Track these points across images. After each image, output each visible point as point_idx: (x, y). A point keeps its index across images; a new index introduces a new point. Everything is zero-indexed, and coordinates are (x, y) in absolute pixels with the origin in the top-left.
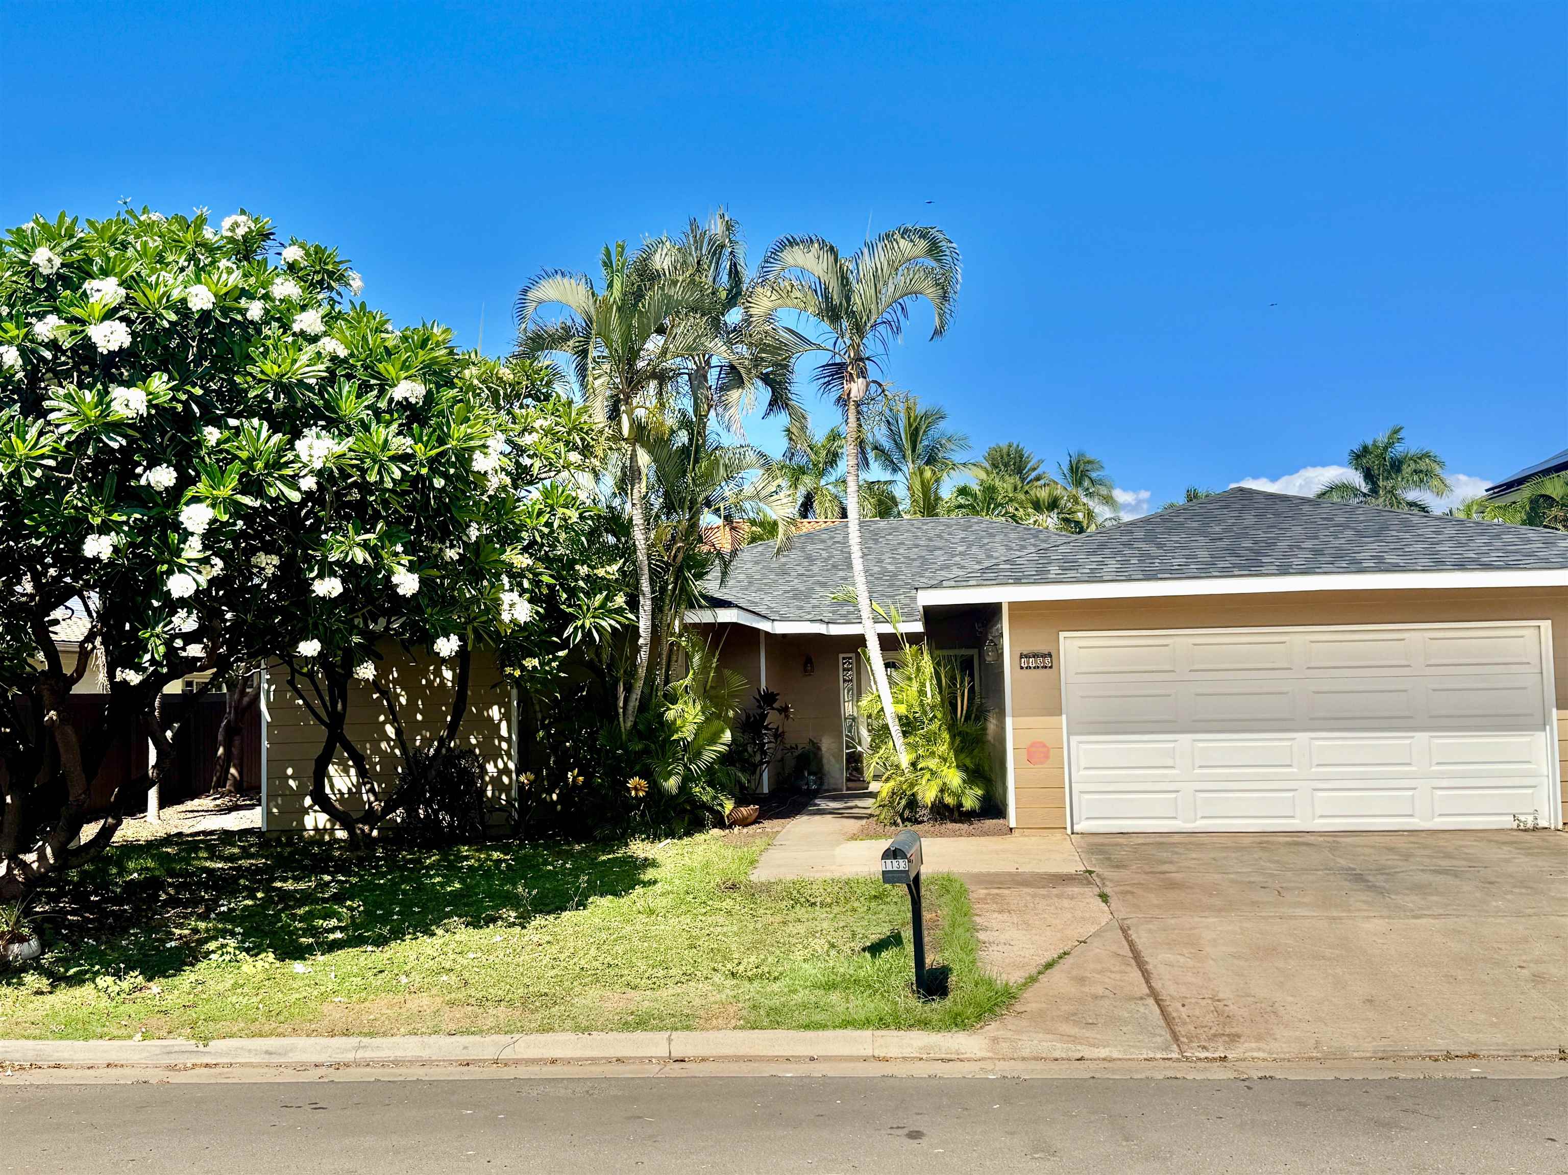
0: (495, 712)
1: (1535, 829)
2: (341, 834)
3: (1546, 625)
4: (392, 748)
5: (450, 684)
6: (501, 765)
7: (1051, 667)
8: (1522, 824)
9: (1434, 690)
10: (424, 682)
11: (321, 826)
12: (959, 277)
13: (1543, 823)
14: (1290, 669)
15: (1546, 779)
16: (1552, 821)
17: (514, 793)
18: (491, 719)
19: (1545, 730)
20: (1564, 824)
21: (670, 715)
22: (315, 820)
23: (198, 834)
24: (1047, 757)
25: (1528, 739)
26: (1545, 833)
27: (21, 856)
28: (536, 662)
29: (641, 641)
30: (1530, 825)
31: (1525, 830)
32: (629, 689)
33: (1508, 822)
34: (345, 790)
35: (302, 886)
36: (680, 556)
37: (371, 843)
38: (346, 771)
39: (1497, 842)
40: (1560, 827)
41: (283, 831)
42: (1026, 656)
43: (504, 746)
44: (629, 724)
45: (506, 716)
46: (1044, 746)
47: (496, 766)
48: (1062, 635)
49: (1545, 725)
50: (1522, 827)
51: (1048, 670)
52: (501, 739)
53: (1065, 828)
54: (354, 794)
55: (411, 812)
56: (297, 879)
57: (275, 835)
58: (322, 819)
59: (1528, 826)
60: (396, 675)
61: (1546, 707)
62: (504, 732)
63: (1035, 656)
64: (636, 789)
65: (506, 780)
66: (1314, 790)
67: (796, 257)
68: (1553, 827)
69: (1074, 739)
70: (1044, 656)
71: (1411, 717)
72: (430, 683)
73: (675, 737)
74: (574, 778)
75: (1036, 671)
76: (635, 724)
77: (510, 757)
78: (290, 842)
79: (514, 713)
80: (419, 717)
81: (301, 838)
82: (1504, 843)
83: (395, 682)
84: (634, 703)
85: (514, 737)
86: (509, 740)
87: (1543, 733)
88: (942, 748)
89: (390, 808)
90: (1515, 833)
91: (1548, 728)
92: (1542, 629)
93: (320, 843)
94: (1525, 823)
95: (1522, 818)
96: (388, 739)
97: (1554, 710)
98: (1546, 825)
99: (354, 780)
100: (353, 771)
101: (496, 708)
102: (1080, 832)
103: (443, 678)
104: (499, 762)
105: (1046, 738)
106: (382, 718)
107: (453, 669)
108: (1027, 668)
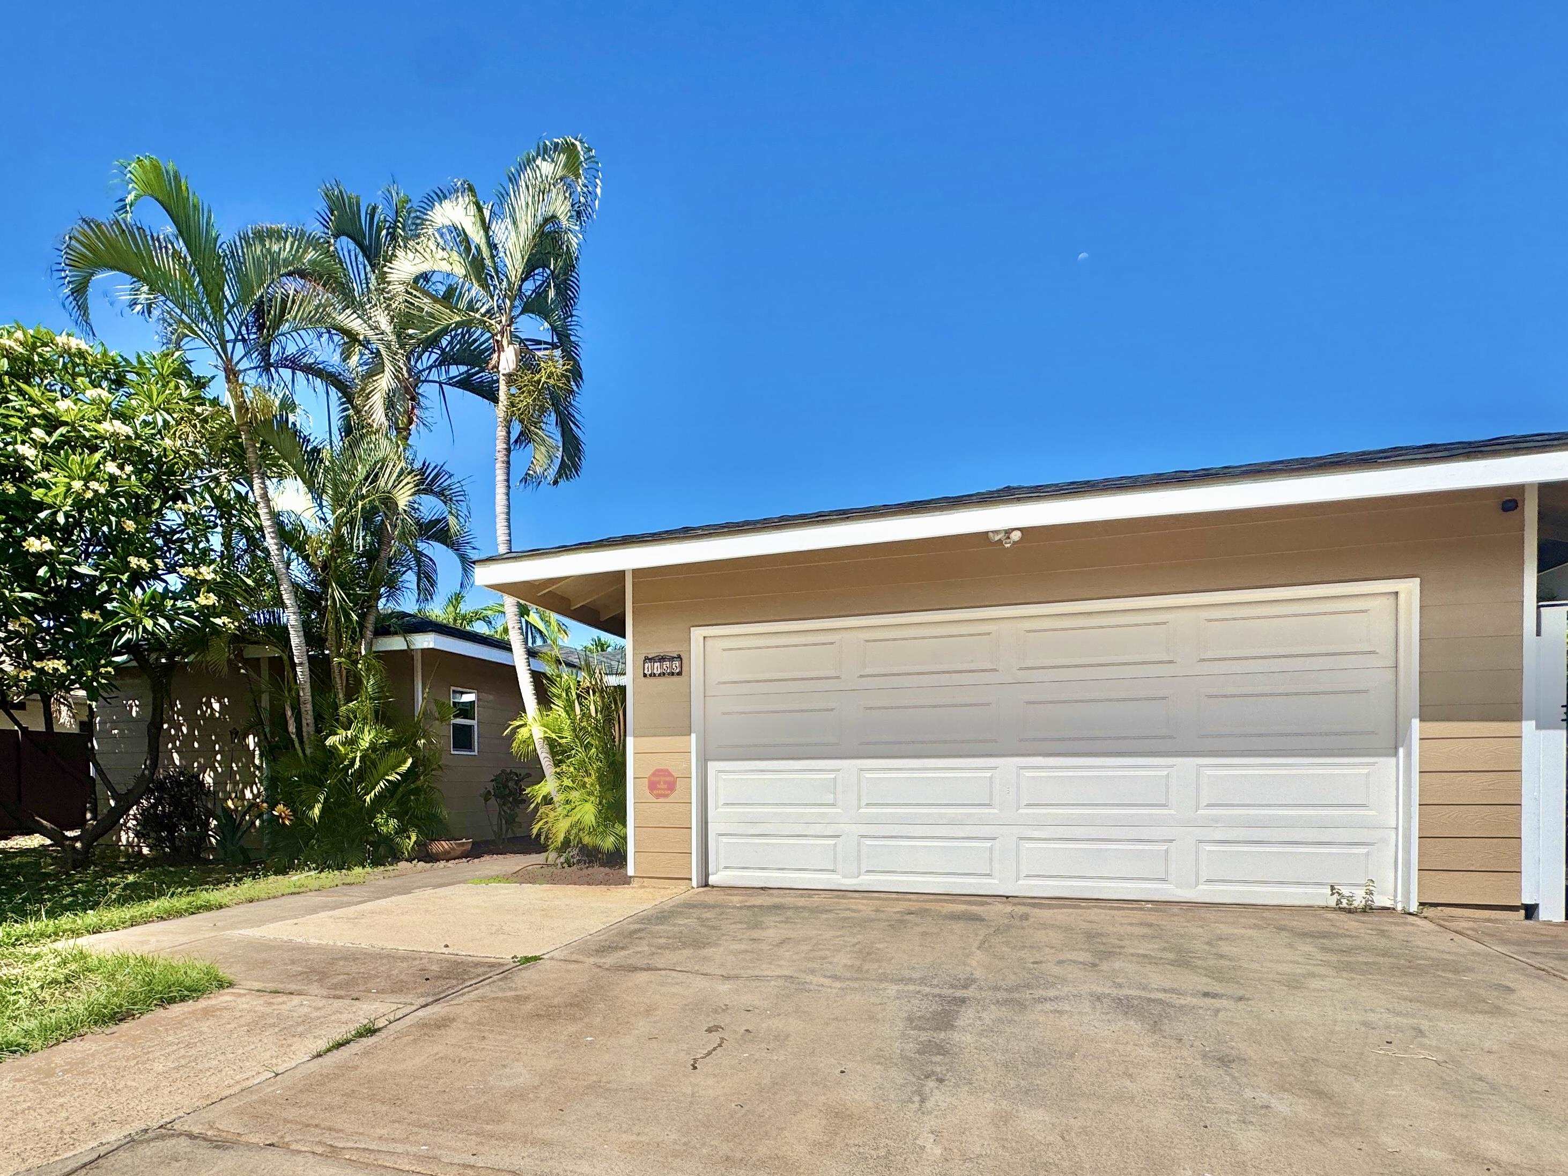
0: (251, 741)
1: (1368, 909)
3: (1409, 588)
5: (217, 715)
7: (679, 674)
8: (1344, 901)
9: (1210, 697)
10: (199, 712)
12: (599, 191)
13: (1381, 900)
14: (995, 670)
15: (1393, 834)
16: (1399, 898)
18: (247, 747)
19: (1396, 754)
20: (1421, 904)
21: (332, 741)
24: (672, 787)
25: (1362, 771)
26: (1386, 918)
30: (1359, 902)
31: (1350, 911)
33: (1320, 896)
39: (1292, 931)
40: (1414, 908)
42: (653, 659)
46: (670, 775)
47: (252, 791)
48: (695, 632)
49: (1396, 748)
50: (1344, 903)
51: (675, 679)
52: (255, 765)
53: (690, 879)
59: (1356, 904)
60: (179, 706)
61: (1401, 717)
62: (257, 760)
63: (662, 659)
64: (281, 817)
66: (1021, 839)
68: (1399, 907)
69: (713, 766)
70: (672, 659)
71: (1171, 737)
72: (203, 714)
75: (662, 679)
79: (264, 742)
80: (196, 745)
82: (1304, 935)
83: (179, 713)
84: (306, 728)
85: (264, 764)
86: (260, 768)
87: (1393, 760)
90: (1330, 915)
91: (1401, 751)
92: (1402, 597)
94: (1350, 899)
95: (1345, 891)
97: (1416, 722)
98: (1388, 903)
101: (251, 737)
102: (718, 884)
103: (212, 709)
104: (254, 787)
105: (672, 764)
106: (170, 746)
107: (219, 701)
108: (653, 675)
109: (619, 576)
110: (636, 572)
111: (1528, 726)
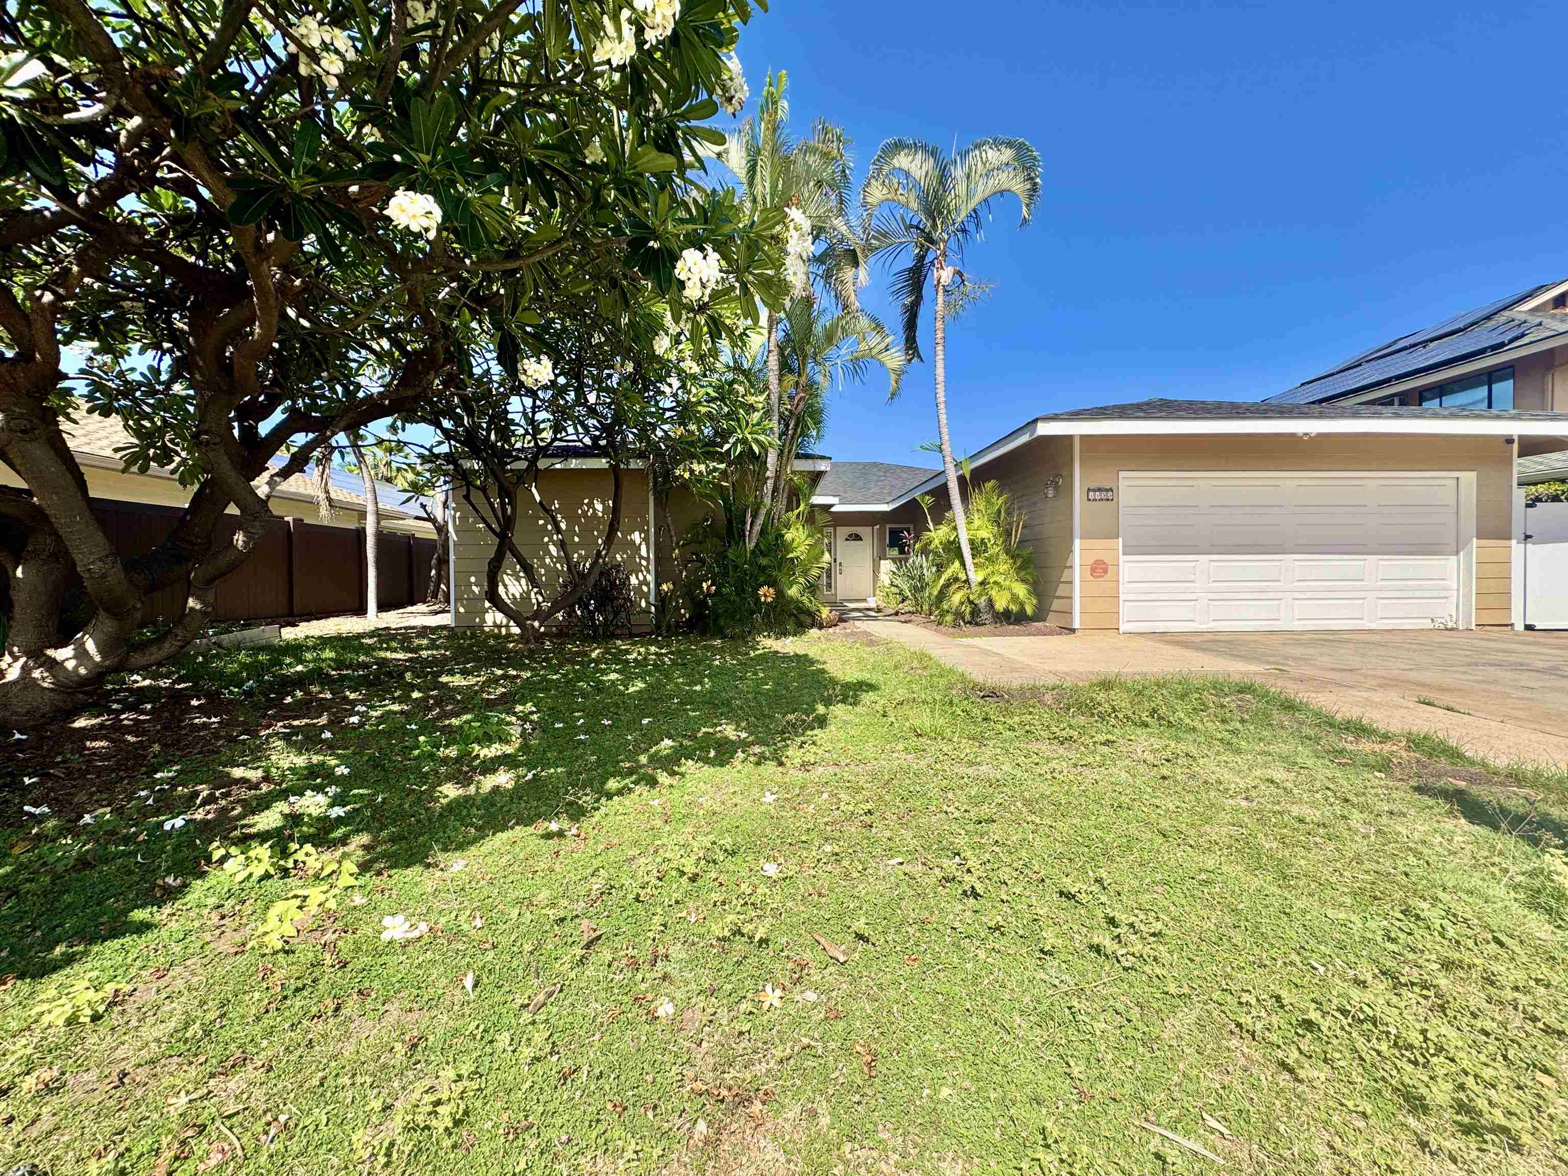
0: (636, 537)
2: (516, 630)
3: (1466, 476)
4: (555, 564)
5: (600, 514)
6: (641, 577)
7: (1112, 500)
8: (1437, 625)
10: (579, 511)
11: (498, 622)
14: (1282, 506)
15: (1456, 592)
16: (1460, 623)
17: (652, 599)
18: (633, 542)
19: (1467, 554)
20: (1476, 625)
21: (788, 537)
22: (493, 617)
23: (401, 628)
24: (1105, 571)
25: (1443, 562)
27: (50, 652)
28: (702, 467)
29: (768, 474)
32: (755, 516)
33: (1427, 624)
34: (518, 596)
35: (472, 680)
36: (802, 404)
37: (540, 638)
38: (518, 579)
40: (1473, 627)
41: (468, 627)
42: (1094, 490)
43: (644, 563)
44: (753, 544)
45: (646, 540)
46: (1104, 563)
47: (638, 578)
48: (1122, 474)
49: (1467, 550)
50: (1436, 628)
51: (1110, 502)
52: (641, 558)
53: (1115, 629)
54: (525, 597)
55: (571, 613)
56: (465, 673)
57: (462, 630)
58: (500, 618)
60: (557, 506)
61: (1459, 537)
62: (644, 552)
63: (1099, 490)
64: (765, 596)
65: (645, 589)
66: (1294, 599)
67: (902, 160)
68: (1461, 627)
69: (1129, 558)
70: (1107, 490)
71: (1365, 544)
72: (585, 513)
73: (791, 555)
74: (708, 587)
75: (1100, 502)
76: (757, 544)
77: (648, 571)
78: (473, 635)
79: (652, 539)
80: (576, 539)
81: (483, 632)
84: (757, 528)
85: (652, 556)
86: (647, 559)
87: (1455, 558)
88: (1003, 568)
89: (554, 609)
90: (1431, 633)
92: (1461, 480)
93: (497, 637)
94: (1439, 624)
95: (1437, 620)
96: (551, 557)
97: (1474, 539)
99: (525, 588)
100: (523, 581)
101: (637, 533)
103: (595, 510)
104: (640, 575)
105: (1107, 557)
106: (546, 539)
107: (603, 503)
108: (1095, 500)
109: (1069, 438)
110: (1082, 436)
111: (1514, 542)
